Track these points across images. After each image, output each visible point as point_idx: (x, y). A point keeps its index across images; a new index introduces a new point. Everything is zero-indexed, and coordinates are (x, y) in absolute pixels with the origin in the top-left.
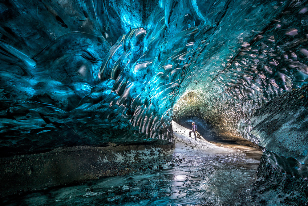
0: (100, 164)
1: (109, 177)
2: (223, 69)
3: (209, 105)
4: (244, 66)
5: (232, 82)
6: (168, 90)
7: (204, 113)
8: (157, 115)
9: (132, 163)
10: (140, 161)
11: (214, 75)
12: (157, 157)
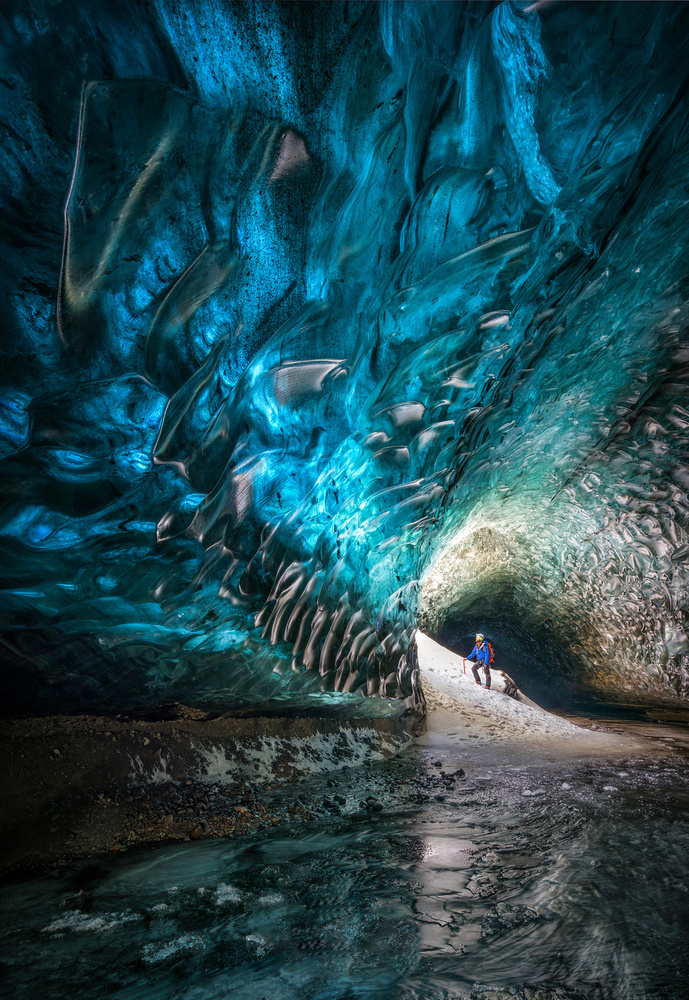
0: (139, 788)
1: (170, 843)
2: (601, 444)
3: (548, 578)
4: (680, 435)
5: (633, 494)
6: (405, 511)
7: (529, 608)
8: (365, 604)
9: (266, 784)
10: (294, 780)
11: (568, 468)
12: (359, 763)
